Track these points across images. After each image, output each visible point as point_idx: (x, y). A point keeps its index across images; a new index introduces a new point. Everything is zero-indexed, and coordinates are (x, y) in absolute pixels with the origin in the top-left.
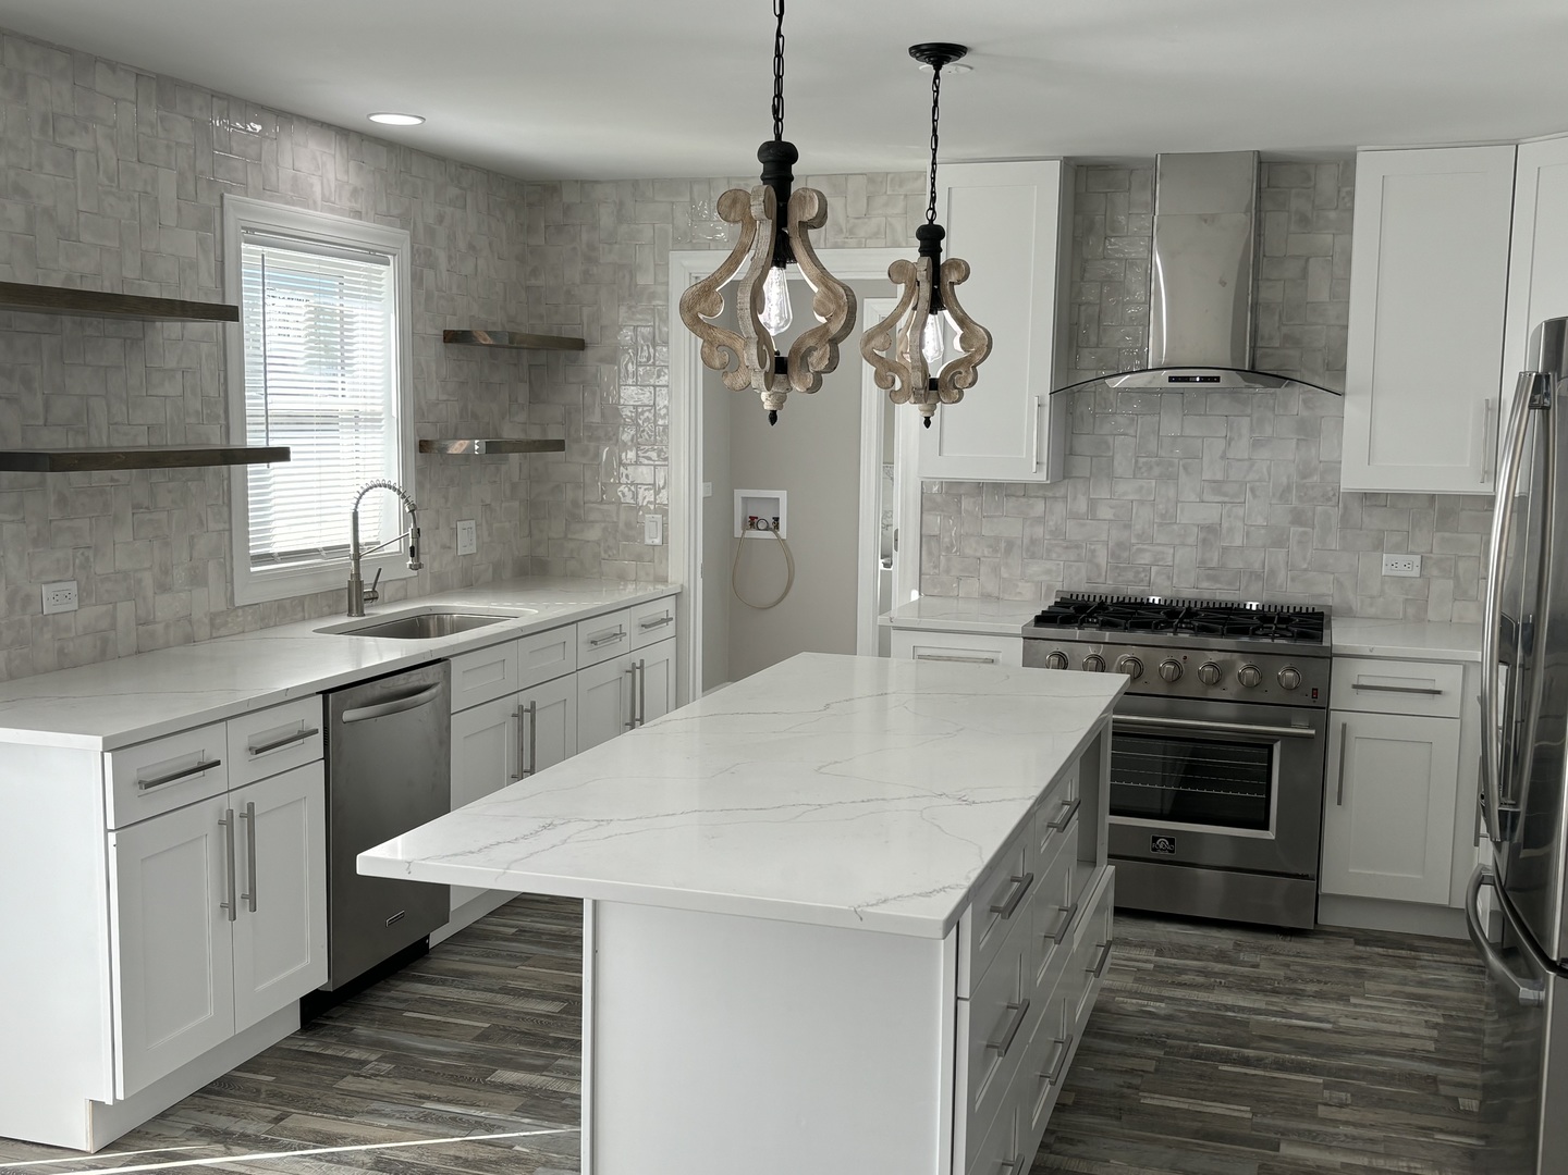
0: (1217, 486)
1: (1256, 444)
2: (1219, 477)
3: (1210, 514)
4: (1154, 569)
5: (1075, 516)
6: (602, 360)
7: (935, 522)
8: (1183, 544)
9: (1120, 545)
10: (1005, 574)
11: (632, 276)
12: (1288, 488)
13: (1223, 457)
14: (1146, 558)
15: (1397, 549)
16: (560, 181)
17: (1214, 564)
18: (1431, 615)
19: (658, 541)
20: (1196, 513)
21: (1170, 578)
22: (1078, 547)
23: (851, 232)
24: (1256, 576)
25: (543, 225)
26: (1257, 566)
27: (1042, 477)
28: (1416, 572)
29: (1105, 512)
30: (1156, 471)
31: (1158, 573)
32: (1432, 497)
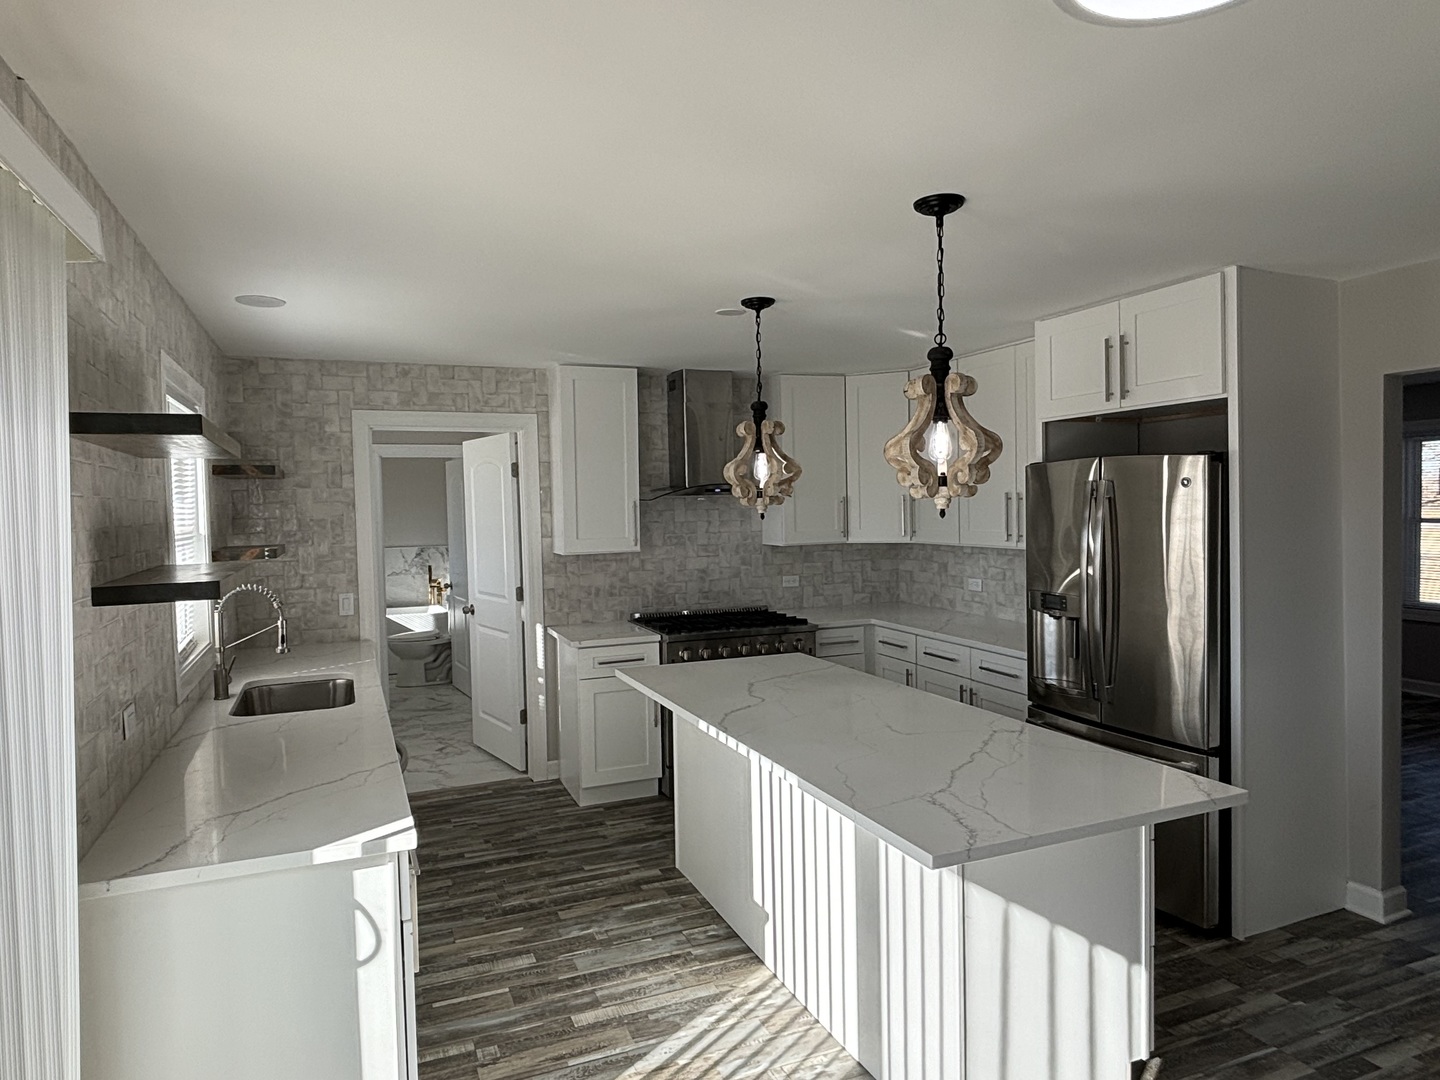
0: (705, 547)
1: (723, 523)
2: (706, 543)
3: (702, 563)
4: (677, 596)
5: (633, 569)
6: (299, 485)
7: (551, 581)
8: (691, 581)
9: (660, 584)
10: (595, 607)
11: (321, 428)
12: (738, 546)
13: (707, 532)
14: (671, 591)
15: (788, 573)
16: (256, 358)
17: (706, 590)
18: (805, 605)
19: (352, 613)
20: (695, 564)
21: (685, 599)
22: (636, 587)
23: (486, 403)
24: (727, 593)
25: (241, 389)
26: (726, 588)
27: (638, 548)
28: (797, 584)
29: (649, 566)
30: (675, 541)
31: (679, 598)
32: (801, 547)
